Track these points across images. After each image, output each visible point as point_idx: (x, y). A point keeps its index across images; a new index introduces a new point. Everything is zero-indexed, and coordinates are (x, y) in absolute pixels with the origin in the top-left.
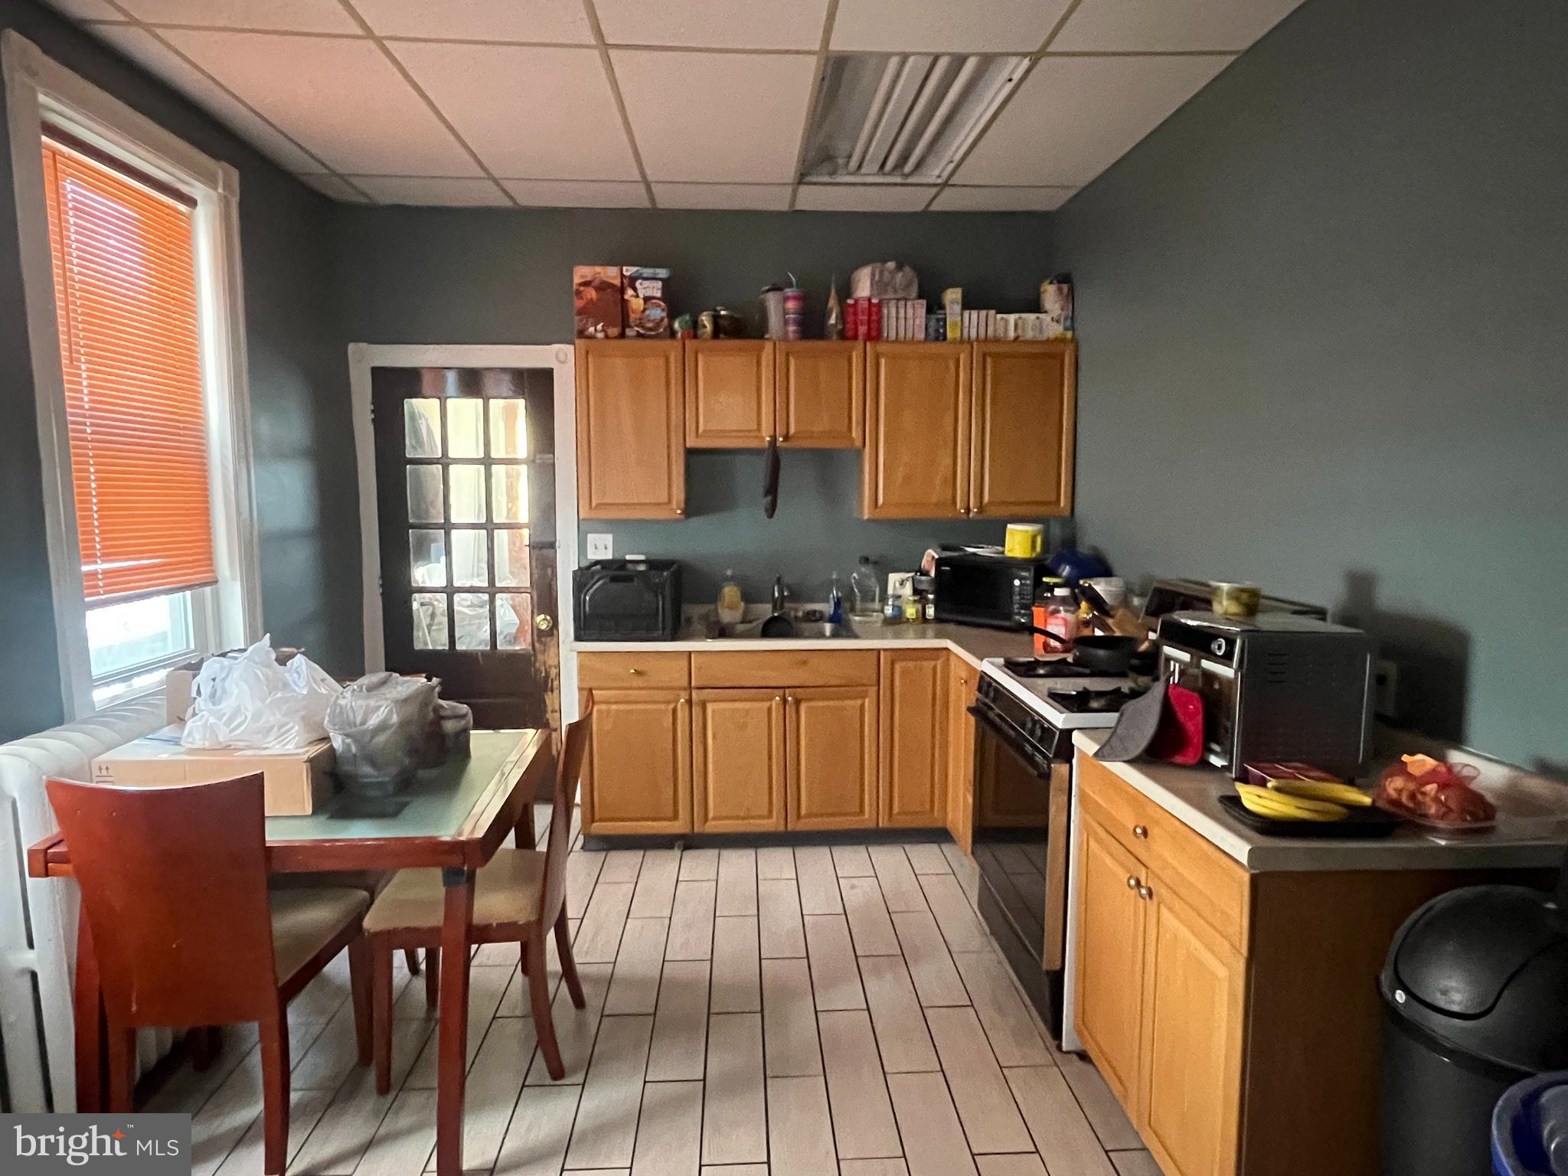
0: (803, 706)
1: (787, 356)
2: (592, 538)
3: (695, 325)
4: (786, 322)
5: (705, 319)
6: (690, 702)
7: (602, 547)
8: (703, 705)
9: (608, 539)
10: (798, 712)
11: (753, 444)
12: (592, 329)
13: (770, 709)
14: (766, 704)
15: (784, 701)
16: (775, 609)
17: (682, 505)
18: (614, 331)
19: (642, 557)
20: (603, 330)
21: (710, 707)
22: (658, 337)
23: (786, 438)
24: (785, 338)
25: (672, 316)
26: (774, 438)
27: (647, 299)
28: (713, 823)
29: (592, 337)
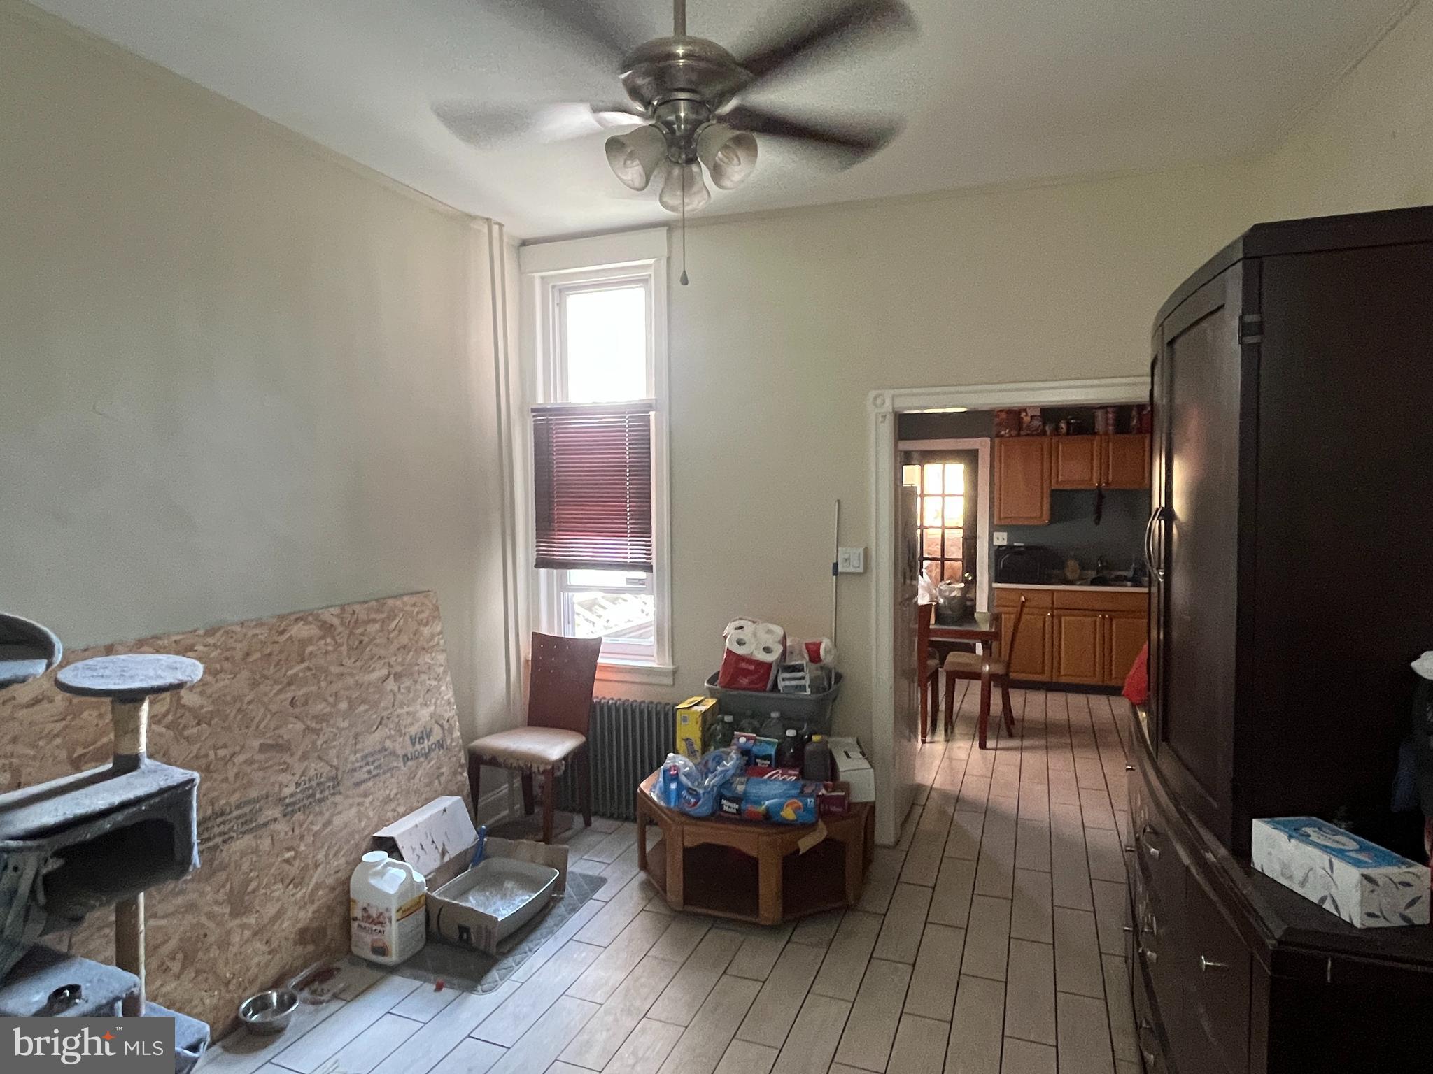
0: (1114, 622)
1: (1108, 442)
2: (996, 535)
3: (1057, 428)
4: (1107, 425)
5: (1063, 425)
6: (1052, 616)
7: (1001, 539)
8: (1060, 617)
9: (1005, 535)
10: (1111, 625)
11: (1088, 487)
12: (1003, 433)
13: (1095, 622)
14: (1093, 619)
15: (1104, 617)
16: (1098, 572)
17: (1049, 518)
18: (1014, 433)
19: (1022, 544)
20: (1009, 432)
21: (1063, 619)
22: (1037, 435)
23: (1107, 484)
24: (1106, 434)
25: (1044, 424)
26: (1100, 484)
27: (1032, 417)
28: (1064, 678)
29: (1002, 436)
